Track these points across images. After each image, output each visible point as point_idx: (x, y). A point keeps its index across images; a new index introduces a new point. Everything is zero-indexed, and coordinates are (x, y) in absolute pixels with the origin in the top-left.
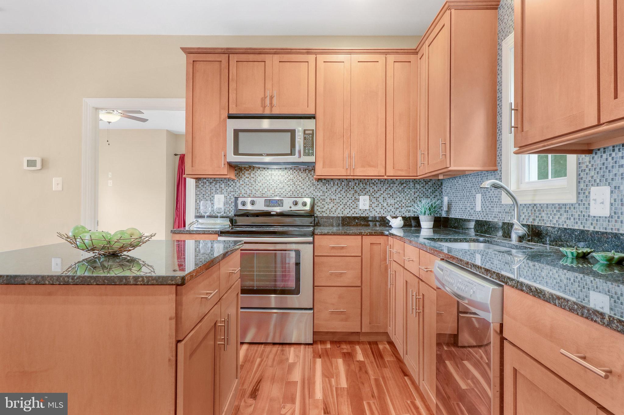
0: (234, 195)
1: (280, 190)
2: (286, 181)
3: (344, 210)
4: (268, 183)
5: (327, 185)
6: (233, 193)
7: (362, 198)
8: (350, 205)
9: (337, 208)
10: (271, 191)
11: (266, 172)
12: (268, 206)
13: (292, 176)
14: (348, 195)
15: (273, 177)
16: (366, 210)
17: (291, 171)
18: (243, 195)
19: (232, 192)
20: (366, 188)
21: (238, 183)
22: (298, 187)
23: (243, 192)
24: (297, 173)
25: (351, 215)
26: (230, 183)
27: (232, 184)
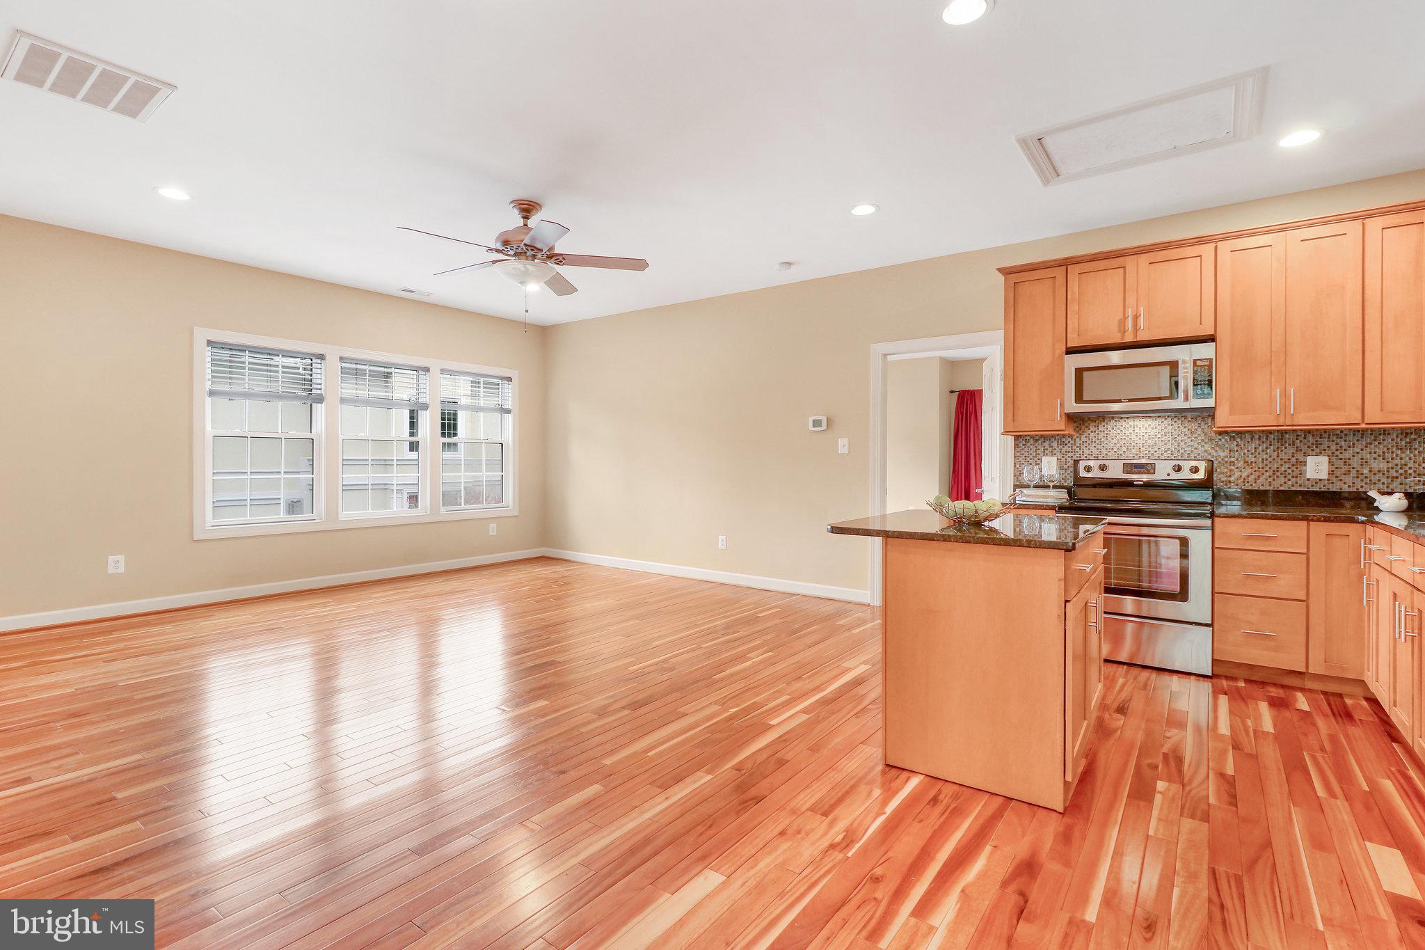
0: (1072, 457)
1: (1149, 449)
2: (1159, 436)
3: (1274, 480)
4: (1128, 439)
5: (1239, 440)
6: (1070, 454)
7: (1310, 460)
8: (1285, 471)
9: (1259, 477)
10: (1134, 451)
11: (1124, 423)
12: (1128, 472)
13: (1170, 427)
14: (1282, 455)
15: (1137, 430)
16: (1320, 480)
17: (1169, 419)
18: (1086, 457)
19: (1069, 452)
20: (1321, 444)
21: (1078, 440)
22: (1182, 443)
23: (1087, 452)
24: (1179, 422)
25: (1289, 488)
26: (1066, 440)
27: (1069, 442)
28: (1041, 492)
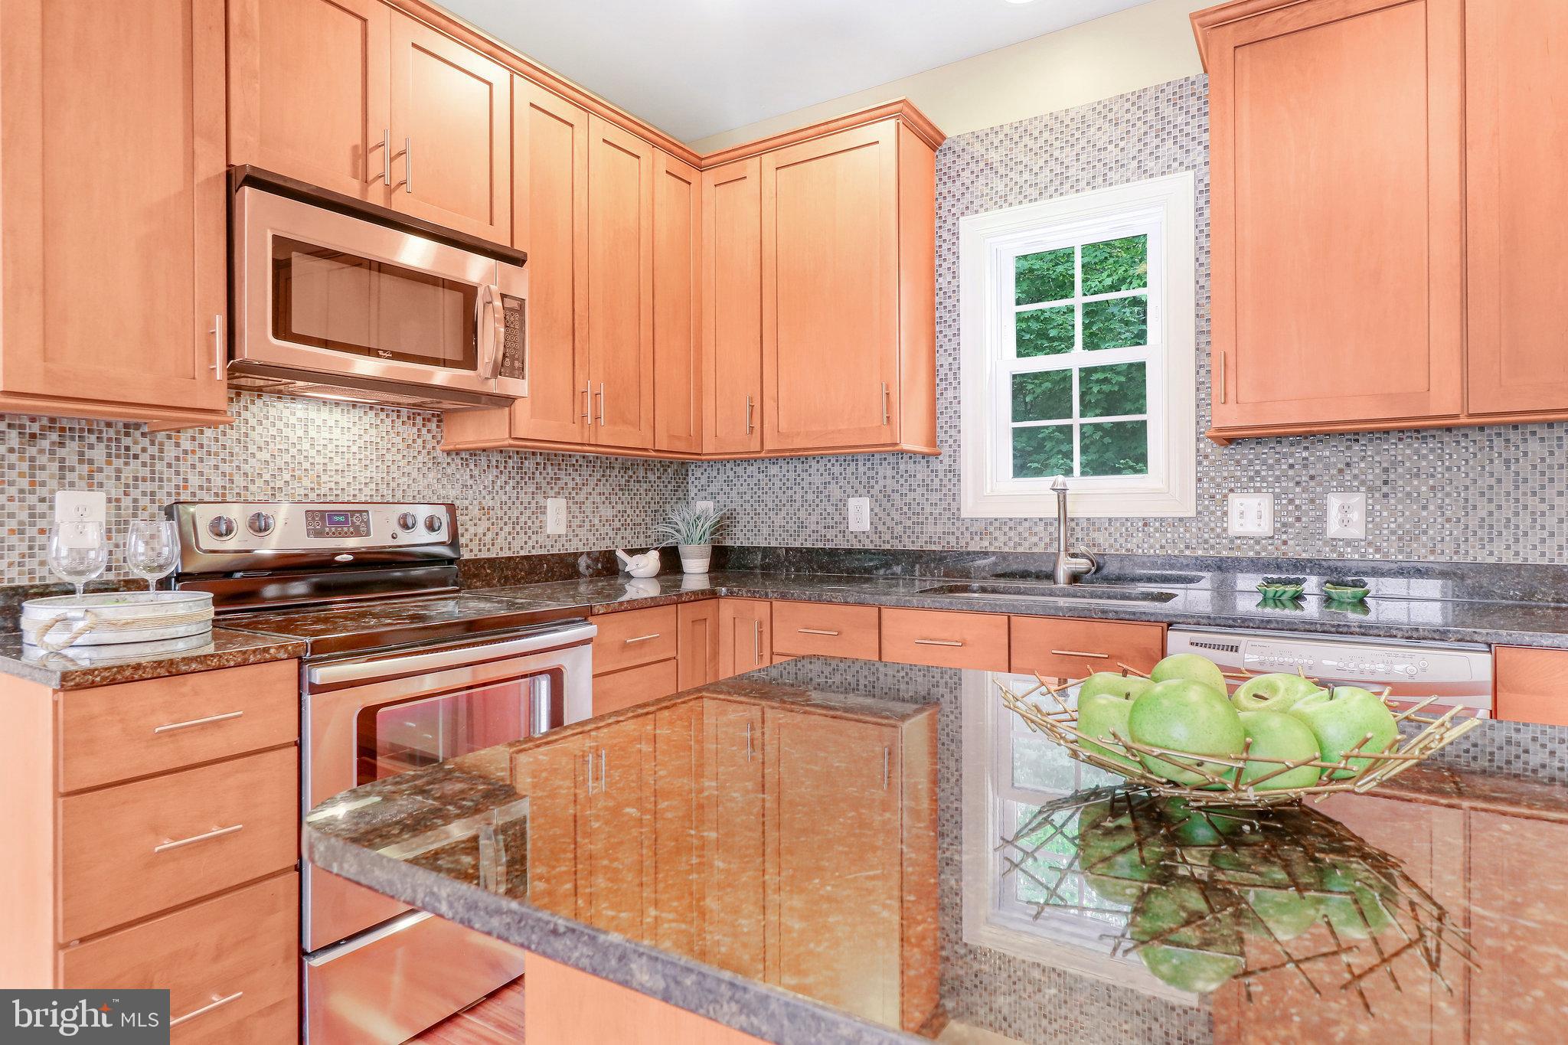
0: (153, 494)
1: (338, 478)
2: (354, 449)
3: (514, 538)
4: (293, 451)
5: (472, 466)
6: (149, 487)
8: (526, 523)
9: (497, 534)
10: (306, 482)
11: (286, 413)
12: (319, 534)
13: (373, 431)
14: (522, 495)
15: (312, 433)
16: (559, 536)
17: (372, 414)
18: (194, 494)
19: (144, 480)
20: (559, 479)
21: (169, 446)
22: (394, 468)
23: (194, 481)
24: (388, 421)
26: (136, 443)
27: (144, 450)
28: (112, 608)
